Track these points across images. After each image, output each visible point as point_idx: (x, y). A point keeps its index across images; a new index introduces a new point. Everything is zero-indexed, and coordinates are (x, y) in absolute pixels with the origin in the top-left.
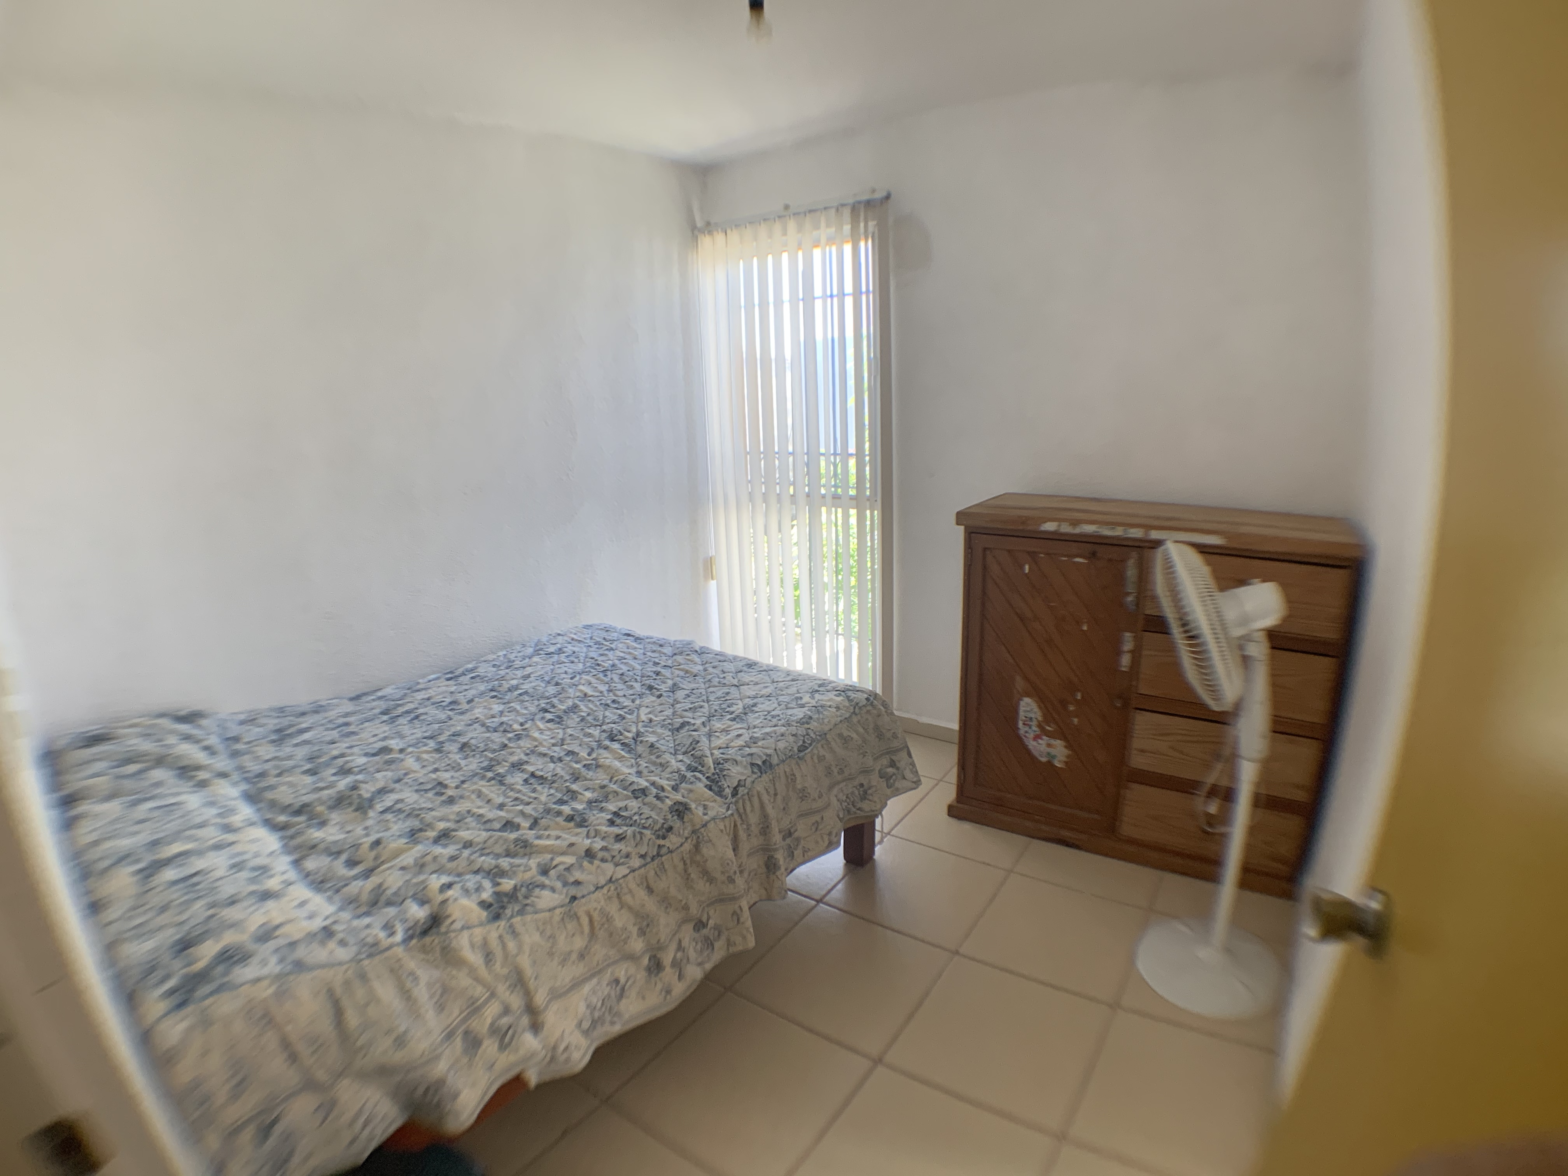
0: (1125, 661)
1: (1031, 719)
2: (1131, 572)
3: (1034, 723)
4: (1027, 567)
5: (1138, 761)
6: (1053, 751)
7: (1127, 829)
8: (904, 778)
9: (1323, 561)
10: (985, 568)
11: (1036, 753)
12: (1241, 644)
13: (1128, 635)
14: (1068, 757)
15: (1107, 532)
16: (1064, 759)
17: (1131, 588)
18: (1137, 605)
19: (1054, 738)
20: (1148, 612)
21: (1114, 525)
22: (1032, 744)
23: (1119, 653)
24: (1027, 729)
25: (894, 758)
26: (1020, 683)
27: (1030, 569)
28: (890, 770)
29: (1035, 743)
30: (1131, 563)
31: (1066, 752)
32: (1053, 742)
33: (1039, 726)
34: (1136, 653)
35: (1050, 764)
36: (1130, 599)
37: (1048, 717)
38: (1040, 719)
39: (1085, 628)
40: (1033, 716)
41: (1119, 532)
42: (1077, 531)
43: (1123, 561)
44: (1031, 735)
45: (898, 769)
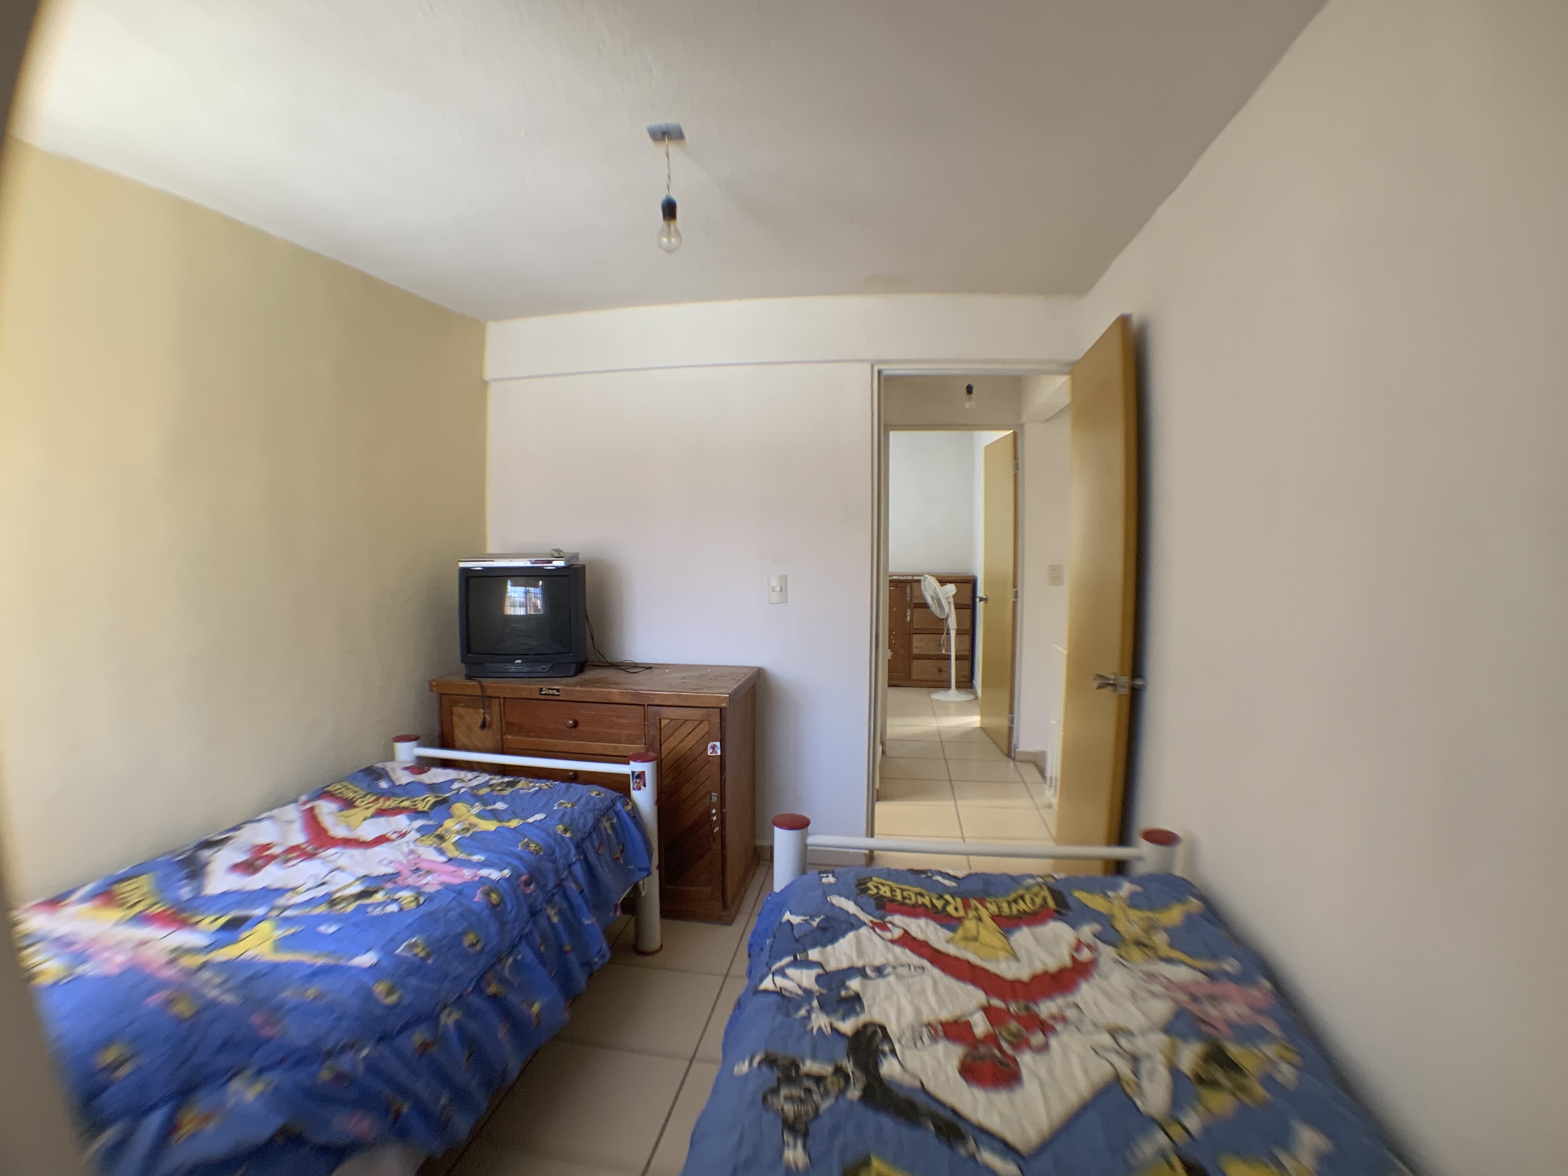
0: (908, 619)
2: (908, 590)
5: (915, 651)
7: (914, 677)
9: (963, 581)
12: (948, 598)
13: (909, 610)
15: (901, 578)
17: (908, 595)
18: (911, 600)
20: (914, 602)
21: (902, 576)
23: (906, 617)
30: (908, 587)
31: (891, 653)
34: (912, 616)
36: (908, 599)
39: (895, 610)
41: (905, 578)
43: (906, 587)
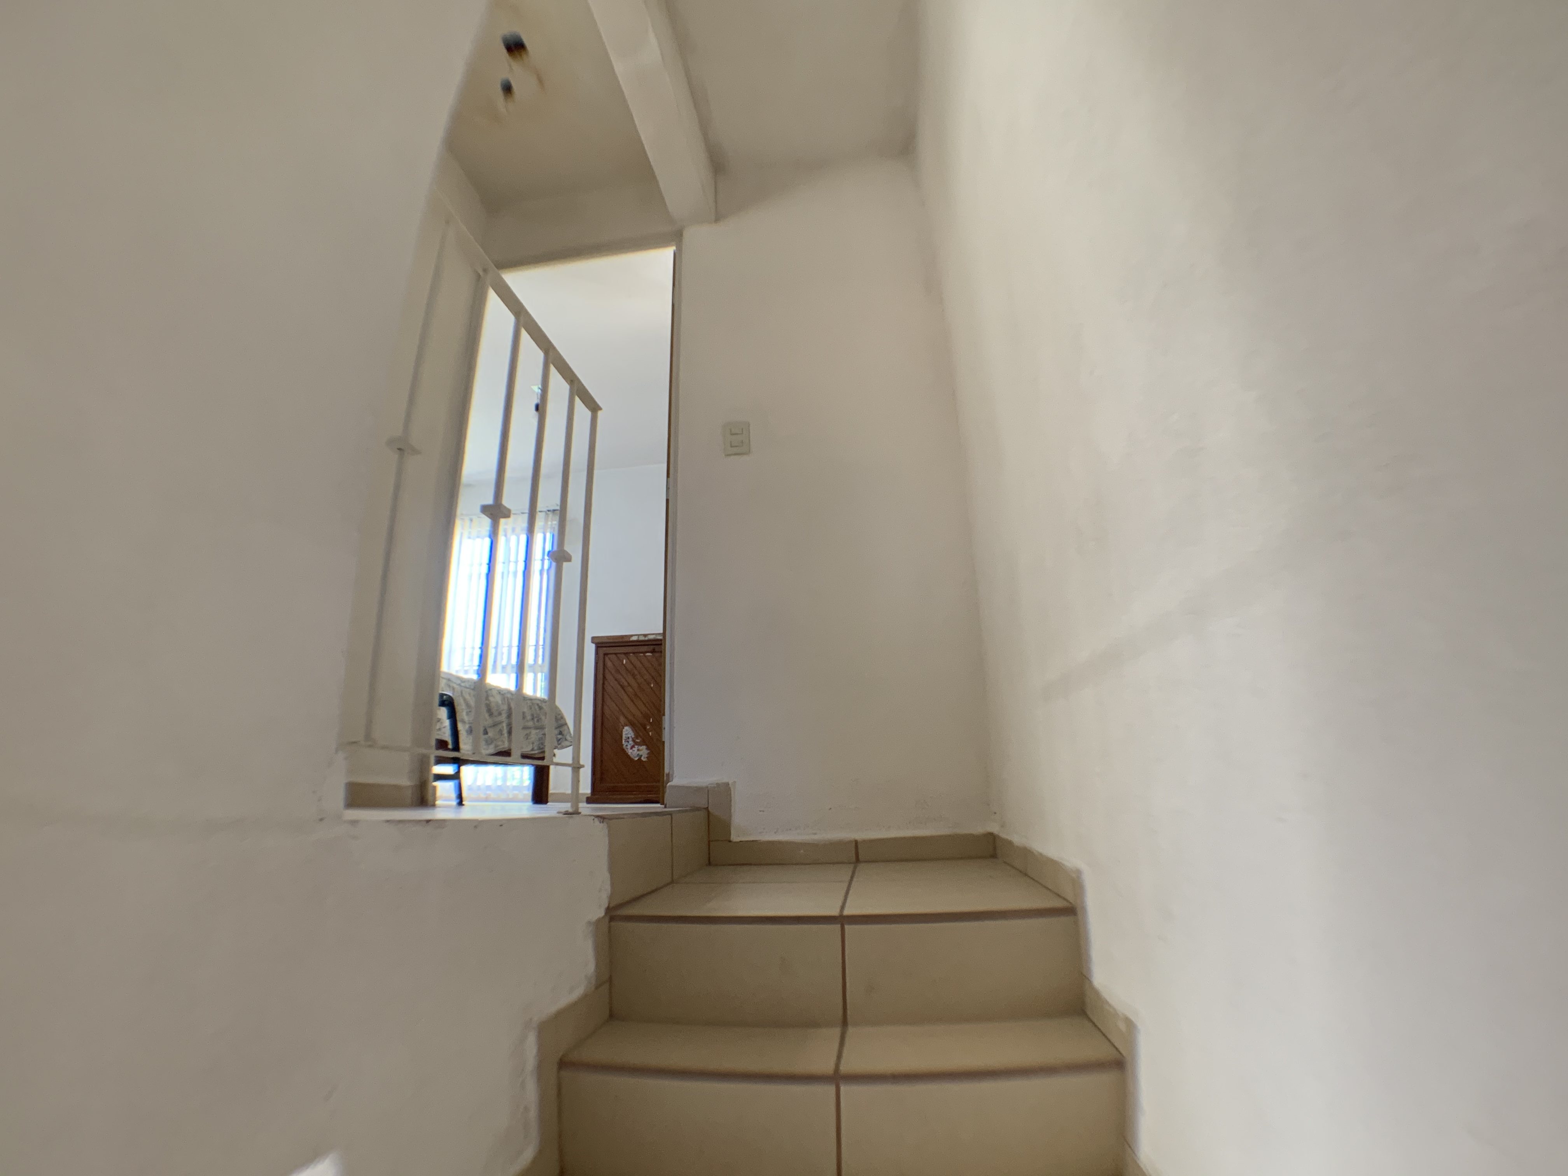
1: (628, 738)
3: (631, 739)
4: (624, 661)
6: (640, 753)
8: (566, 740)
10: (604, 665)
11: (632, 756)
14: (648, 754)
16: (646, 756)
19: (641, 746)
22: (630, 752)
24: (627, 743)
25: (561, 730)
26: (622, 720)
27: (626, 662)
28: (560, 737)
29: (631, 751)
31: (647, 751)
32: (641, 748)
33: (634, 741)
35: (640, 759)
37: (637, 736)
38: (633, 736)
40: (629, 736)
42: (646, 639)
44: (629, 747)
45: (563, 735)
